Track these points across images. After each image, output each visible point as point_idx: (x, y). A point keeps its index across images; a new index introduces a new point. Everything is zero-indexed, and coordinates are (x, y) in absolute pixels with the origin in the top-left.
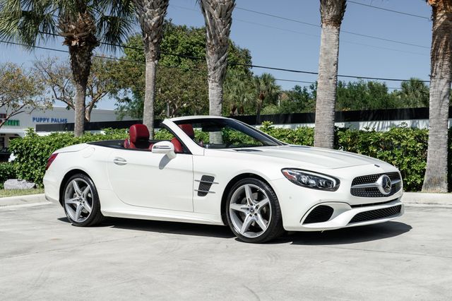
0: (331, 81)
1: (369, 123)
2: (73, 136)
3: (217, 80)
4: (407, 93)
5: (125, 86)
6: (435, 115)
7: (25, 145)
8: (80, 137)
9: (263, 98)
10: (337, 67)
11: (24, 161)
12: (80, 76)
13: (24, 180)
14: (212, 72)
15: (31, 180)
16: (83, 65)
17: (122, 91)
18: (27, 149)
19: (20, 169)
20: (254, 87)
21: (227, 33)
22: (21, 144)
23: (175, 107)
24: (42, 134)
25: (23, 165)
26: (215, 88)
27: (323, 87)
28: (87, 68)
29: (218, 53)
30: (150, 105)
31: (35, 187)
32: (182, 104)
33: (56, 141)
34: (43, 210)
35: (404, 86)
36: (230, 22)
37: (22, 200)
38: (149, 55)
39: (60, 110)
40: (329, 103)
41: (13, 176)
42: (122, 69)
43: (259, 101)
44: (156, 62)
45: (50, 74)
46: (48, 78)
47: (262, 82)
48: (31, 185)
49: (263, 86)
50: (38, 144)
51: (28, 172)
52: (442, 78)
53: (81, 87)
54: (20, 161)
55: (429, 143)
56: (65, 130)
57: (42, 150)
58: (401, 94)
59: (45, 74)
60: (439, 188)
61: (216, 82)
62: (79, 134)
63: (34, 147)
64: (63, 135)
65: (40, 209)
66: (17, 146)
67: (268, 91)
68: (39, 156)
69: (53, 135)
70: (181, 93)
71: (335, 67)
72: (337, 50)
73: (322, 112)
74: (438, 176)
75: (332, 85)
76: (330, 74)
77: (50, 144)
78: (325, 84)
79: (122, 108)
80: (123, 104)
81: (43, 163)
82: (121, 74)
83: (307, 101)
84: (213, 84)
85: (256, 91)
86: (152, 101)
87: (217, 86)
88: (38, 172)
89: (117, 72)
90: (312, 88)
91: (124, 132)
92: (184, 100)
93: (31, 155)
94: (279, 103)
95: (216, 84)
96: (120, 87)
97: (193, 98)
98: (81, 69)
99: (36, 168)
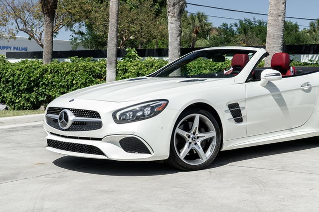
0: (280, 18)
2: (42, 63)
3: (176, 15)
4: (314, 31)
5: (79, 20)
8: (49, 65)
9: (197, 33)
10: (285, 6)
12: (48, 10)
14: (172, 8)
17: (77, 24)
20: (190, 24)
23: (123, 40)
24: (12, 61)
26: (175, 22)
28: (55, 2)
30: (113, 36)
31: (7, 109)
32: (129, 37)
33: (26, 68)
35: (312, 25)
39: (22, 40)
40: (278, 37)
42: (77, 5)
43: (194, 35)
46: (12, 12)
47: (197, 20)
48: (3, 107)
49: (197, 23)
50: (9, 70)
53: (48, 19)
56: (34, 58)
57: (14, 75)
58: (309, 32)
59: (9, 8)
61: (175, 17)
62: (47, 61)
63: (6, 73)
64: (32, 62)
67: (202, 27)
68: (10, 81)
69: (23, 62)
70: (129, 27)
75: (280, 21)
76: (279, 12)
77: (21, 70)
78: (275, 21)
79: (76, 39)
80: (77, 36)
81: (14, 87)
82: (76, 9)
83: (233, 36)
84: (173, 19)
85: (191, 27)
86: (115, 33)
87: (176, 20)
88: (9, 95)
89: (73, 8)
90: (236, 25)
91: (89, 60)
92: (131, 33)
93: (2, 80)
94: (208, 38)
95: (175, 19)
96: (75, 21)
97: (138, 31)
98: (49, 3)
99: (8, 92)
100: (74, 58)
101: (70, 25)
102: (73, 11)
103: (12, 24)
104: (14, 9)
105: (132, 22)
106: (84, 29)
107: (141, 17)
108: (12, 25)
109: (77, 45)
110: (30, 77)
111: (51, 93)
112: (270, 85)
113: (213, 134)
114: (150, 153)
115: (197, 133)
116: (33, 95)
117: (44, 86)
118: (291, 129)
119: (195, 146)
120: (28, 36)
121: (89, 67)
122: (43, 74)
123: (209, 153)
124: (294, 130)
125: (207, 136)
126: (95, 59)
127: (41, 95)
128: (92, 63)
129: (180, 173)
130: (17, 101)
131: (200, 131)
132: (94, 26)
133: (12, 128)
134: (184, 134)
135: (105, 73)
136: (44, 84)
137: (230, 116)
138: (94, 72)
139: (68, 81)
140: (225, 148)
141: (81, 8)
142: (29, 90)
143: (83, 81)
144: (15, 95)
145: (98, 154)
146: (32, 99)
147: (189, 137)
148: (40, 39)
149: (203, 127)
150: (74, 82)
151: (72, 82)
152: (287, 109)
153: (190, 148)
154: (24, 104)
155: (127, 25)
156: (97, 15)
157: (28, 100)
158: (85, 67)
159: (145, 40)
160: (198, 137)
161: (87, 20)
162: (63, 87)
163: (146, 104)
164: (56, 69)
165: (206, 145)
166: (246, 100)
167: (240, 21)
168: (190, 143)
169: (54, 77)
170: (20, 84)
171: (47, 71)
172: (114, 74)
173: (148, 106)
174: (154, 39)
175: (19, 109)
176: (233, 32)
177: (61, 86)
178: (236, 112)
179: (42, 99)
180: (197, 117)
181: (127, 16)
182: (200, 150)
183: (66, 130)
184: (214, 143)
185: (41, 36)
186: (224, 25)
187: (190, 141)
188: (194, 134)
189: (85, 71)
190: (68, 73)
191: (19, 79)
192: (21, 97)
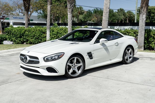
0: (107, 14)
1: (118, 27)
2: (25, 28)
3: (70, 12)
5: (40, 9)
6: (141, 26)
7: (10, 30)
8: (27, 28)
9: (79, 13)
11: (9, 35)
12: (26, 9)
13: (10, 41)
14: (69, 9)
15: (12, 41)
16: (27, 5)
17: (39, 11)
18: (10, 31)
19: (8, 37)
20: (77, 10)
22: (8, 30)
24: (15, 26)
25: (9, 36)
27: (105, 15)
28: (29, 6)
29: (71, 3)
31: (13, 43)
33: (19, 29)
34: (14, 56)
37: (8, 51)
38: (49, 3)
40: (106, 21)
41: (6, 40)
42: (39, 4)
44: (51, 5)
45: (18, 5)
46: (17, 6)
48: (12, 42)
49: (79, 10)
50: (14, 30)
51: (11, 38)
52: (144, 14)
54: (8, 35)
55: (138, 35)
57: (15, 32)
58: (117, 12)
59: (16, 5)
62: (26, 27)
63: (12, 31)
64: (22, 27)
65: (14, 55)
66: (7, 30)
67: (81, 11)
68: (14, 34)
69: (18, 27)
70: (56, 12)
72: (109, 4)
73: (104, 24)
74: (141, 45)
76: (107, 12)
77: (17, 30)
78: (106, 15)
79: (39, 15)
80: (39, 14)
81: (15, 36)
82: (39, 6)
88: (14, 39)
90: (93, 10)
91: (41, 27)
92: (57, 14)
93: (11, 33)
94: (83, 14)
97: (60, 13)
98: (27, 7)
99: (13, 37)
100: (35, 26)
101: (37, 11)
102: (38, 6)
103: (18, 10)
105: (58, 10)
106: (41, 12)
107: (60, 8)
110: (20, 33)
111: (28, 39)
112: (103, 44)
113: (81, 64)
114: (57, 73)
115: (75, 64)
116: (22, 39)
117: (25, 36)
118: (111, 60)
119: (75, 69)
120: (23, 15)
121: (40, 30)
122: (25, 32)
123: (80, 71)
124: (112, 60)
125: (79, 65)
126: (43, 26)
127: (24, 39)
128: (42, 28)
129: (69, 79)
130: (17, 41)
131: (77, 63)
132: (45, 11)
133: (12, 54)
134: (71, 65)
135: (46, 31)
136: (25, 35)
137: (88, 57)
138: (42, 31)
139: (33, 34)
140: (86, 69)
141: (40, 5)
142: (20, 37)
143: (39, 34)
144: (16, 39)
145: (38, 73)
146: (21, 40)
147: (72, 66)
149: (78, 62)
150: (36, 35)
151: (35, 35)
152: (109, 52)
153: (73, 70)
154: (19, 42)
157: (20, 41)
158: (39, 30)
159: (62, 16)
160: (76, 66)
161: (43, 9)
162: (32, 36)
163: (56, 54)
164: (29, 30)
165: (79, 68)
166: (94, 50)
168: (73, 68)
169: (29, 33)
170: (17, 35)
171: (26, 31)
172: (49, 32)
173: (57, 55)
174: (65, 15)
175: (17, 44)
176: (91, 13)
177: (31, 36)
178: (90, 55)
179: (25, 40)
180: (76, 58)
181: (56, 8)
182: (77, 71)
183: (26, 63)
184: (82, 67)
186: (89, 10)
187: (73, 67)
188: (74, 64)
189: (39, 31)
190: (33, 32)
191: (17, 33)
192: (18, 39)
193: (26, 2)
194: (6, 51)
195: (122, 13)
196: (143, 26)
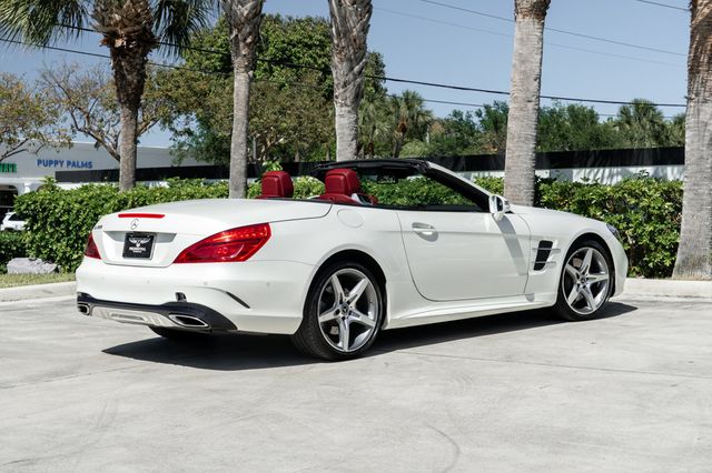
0: (531, 106)
1: (588, 170)
2: (118, 189)
3: (348, 102)
4: (629, 123)
5: (186, 110)
7: (42, 204)
8: (129, 192)
9: (404, 129)
10: (539, 83)
11: (38, 229)
12: (128, 95)
13: (40, 260)
14: (341, 90)
15: (50, 259)
16: (132, 78)
17: (182, 118)
18: (44, 210)
19: (32, 242)
20: (390, 113)
21: (365, 29)
22: (35, 202)
23: (265, 144)
24: (66, 187)
25: (38, 236)
26: (346, 114)
27: (517, 114)
28: (139, 82)
29: (350, 60)
31: (57, 270)
32: (277, 139)
33: (90, 198)
35: (624, 112)
36: (370, 12)
37: (44, 291)
38: (239, 63)
39: (84, 148)
40: (527, 139)
41: (21, 253)
43: (398, 134)
44: (251, 73)
46: (64, 98)
47: (403, 105)
48: (50, 267)
49: (404, 111)
50: (62, 203)
51: (45, 247)
52: (706, 101)
53: (127, 111)
54: (31, 229)
55: (684, 202)
56: (103, 181)
57: (69, 211)
59: (59, 91)
60: (699, 273)
61: (346, 105)
62: (127, 186)
63: (55, 208)
64: (101, 188)
66: (28, 205)
67: (413, 118)
68: (63, 222)
69: (85, 189)
70: (276, 121)
71: (536, 83)
72: (539, 56)
73: (517, 154)
75: (531, 111)
76: (529, 94)
77: (81, 203)
78: (521, 109)
79: (181, 145)
80: (183, 139)
81: (69, 232)
82: (180, 91)
83: (472, 135)
84: (344, 109)
85: (394, 118)
86: (243, 135)
87: (349, 112)
88: (61, 247)
89: (174, 89)
90: (479, 114)
91: (199, 184)
92: (280, 132)
93: (49, 220)
94: (427, 138)
95: (347, 109)
96: (179, 112)
97: (295, 129)
98: (130, 84)
99: (58, 241)
100: (172, 180)
101: (168, 121)
102: (174, 94)
103: (65, 119)
104: (68, 92)
105: (282, 112)
106: (194, 126)
107: (299, 103)
108: (65, 122)
109: (182, 156)
120: (94, 142)
126: (210, 181)
130: (75, 256)
132: (212, 121)
141: (189, 87)
144: (72, 247)
148: (116, 146)
155: (273, 117)
156: (218, 100)
159: (306, 145)
161: (200, 110)
164: (142, 199)
167: (487, 107)
170: (80, 227)
176: (471, 126)
181: (274, 102)
185: (116, 140)
186: (456, 114)
191: (78, 218)
192: (82, 249)
193: (129, 62)
194: (35, 291)
195: (643, 127)
196: (702, 158)
